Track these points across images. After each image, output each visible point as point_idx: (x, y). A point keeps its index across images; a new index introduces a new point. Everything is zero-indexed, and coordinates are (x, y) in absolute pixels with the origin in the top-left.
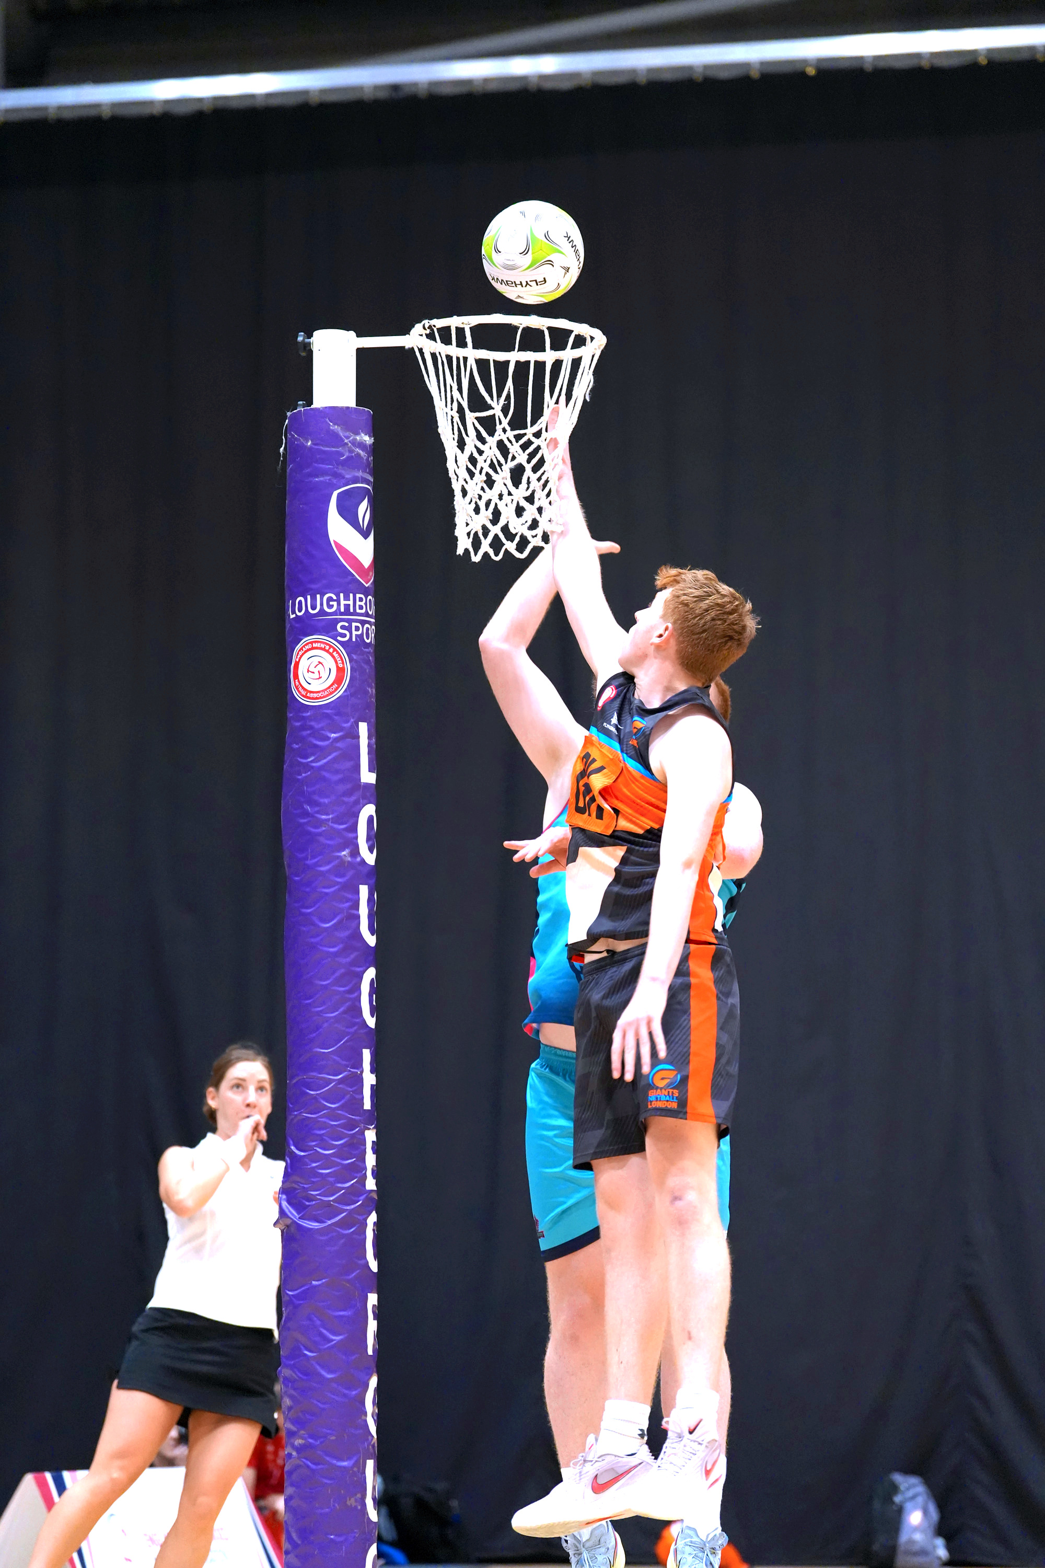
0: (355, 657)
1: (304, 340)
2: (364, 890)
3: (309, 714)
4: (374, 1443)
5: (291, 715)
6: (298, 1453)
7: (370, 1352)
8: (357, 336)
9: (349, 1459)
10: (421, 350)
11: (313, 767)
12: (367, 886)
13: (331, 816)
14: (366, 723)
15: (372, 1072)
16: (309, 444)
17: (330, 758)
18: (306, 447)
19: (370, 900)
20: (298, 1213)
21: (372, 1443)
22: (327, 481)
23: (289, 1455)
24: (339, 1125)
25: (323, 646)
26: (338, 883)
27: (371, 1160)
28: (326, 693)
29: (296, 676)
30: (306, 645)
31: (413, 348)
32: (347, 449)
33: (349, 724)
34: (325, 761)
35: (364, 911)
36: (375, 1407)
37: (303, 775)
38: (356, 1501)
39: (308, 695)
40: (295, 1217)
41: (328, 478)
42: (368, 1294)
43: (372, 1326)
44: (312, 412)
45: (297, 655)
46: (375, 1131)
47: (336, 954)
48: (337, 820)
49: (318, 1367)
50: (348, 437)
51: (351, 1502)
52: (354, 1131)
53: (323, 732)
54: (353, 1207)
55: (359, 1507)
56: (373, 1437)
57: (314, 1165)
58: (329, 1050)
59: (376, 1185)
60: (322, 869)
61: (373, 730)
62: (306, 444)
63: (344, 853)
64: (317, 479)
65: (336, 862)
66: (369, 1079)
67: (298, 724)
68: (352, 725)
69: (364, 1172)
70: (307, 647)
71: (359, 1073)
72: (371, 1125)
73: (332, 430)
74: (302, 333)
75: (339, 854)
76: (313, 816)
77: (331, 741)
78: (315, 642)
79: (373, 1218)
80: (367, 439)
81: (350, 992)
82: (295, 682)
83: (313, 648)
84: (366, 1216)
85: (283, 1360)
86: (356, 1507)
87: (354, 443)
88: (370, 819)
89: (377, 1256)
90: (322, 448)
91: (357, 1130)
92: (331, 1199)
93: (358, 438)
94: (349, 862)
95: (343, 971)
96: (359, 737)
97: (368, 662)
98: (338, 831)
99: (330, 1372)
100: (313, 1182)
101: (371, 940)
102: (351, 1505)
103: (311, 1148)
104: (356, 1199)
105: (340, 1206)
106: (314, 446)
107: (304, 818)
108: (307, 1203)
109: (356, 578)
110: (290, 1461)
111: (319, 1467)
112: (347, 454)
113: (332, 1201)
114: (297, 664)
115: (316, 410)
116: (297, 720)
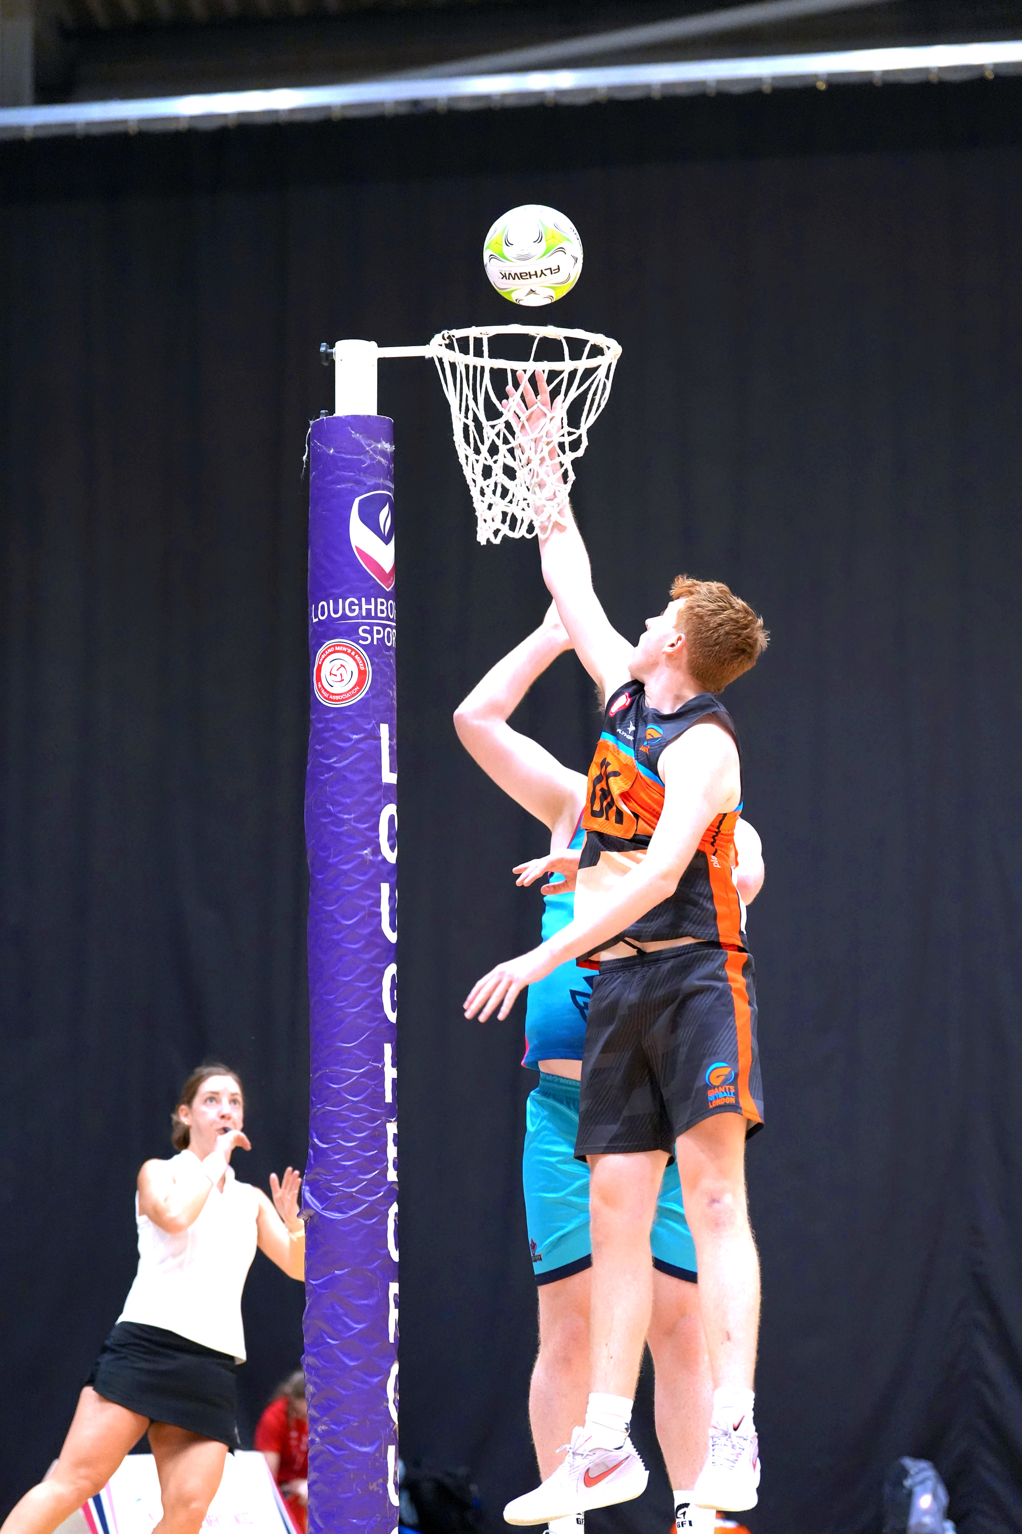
0: (376, 660)
1: (326, 350)
2: (385, 888)
3: (331, 716)
4: (396, 1429)
5: (314, 717)
6: (320, 1438)
7: (392, 1340)
8: (379, 346)
9: (371, 1444)
10: (440, 360)
11: (335, 768)
12: (388, 884)
13: (353, 816)
14: (387, 725)
15: (393, 1066)
16: (331, 452)
17: (351, 759)
18: (329, 455)
19: (391, 898)
20: (321, 1205)
21: (394, 1429)
22: (349, 488)
23: (313, 1442)
24: (361, 1117)
25: (345, 649)
26: (360, 881)
27: (392, 1152)
28: (348, 695)
29: (319, 679)
30: (329, 648)
31: (433, 358)
32: (368, 457)
33: (369, 727)
34: (347, 762)
35: (385, 908)
36: (397, 1394)
37: (326, 775)
38: (378, 1485)
39: (331, 697)
40: (319, 1209)
41: (351, 485)
42: (390, 1283)
43: (394, 1314)
44: (334, 420)
45: (320, 659)
46: (396, 1123)
47: (356, 952)
48: (357, 820)
49: (341, 1355)
50: (369, 445)
51: (373, 1487)
52: (376, 1124)
53: (345, 734)
54: (374, 1198)
55: (381, 1492)
56: (394, 1423)
57: (337, 1157)
58: (352, 1045)
59: (398, 1176)
60: (345, 867)
61: (395, 732)
62: (328, 452)
63: (366, 852)
64: (339, 486)
65: (359, 860)
66: (391, 1073)
67: (320, 726)
68: (373, 727)
69: (385, 1164)
70: (330, 651)
71: (380, 1066)
72: (393, 1118)
73: (354, 439)
74: (325, 344)
75: (360, 853)
76: (335, 816)
77: (353, 742)
78: (338, 645)
79: (394, 1209)
80: (388, 447)
81: (372, 987)
82: (317, 685)
83: (335, 652)
84: (386, 1207)
85: (307, 1348)
86: (378, 1491)
87: (375, 451)
88: (391, 818)
89: (398, 1246)
90: (344, 455)
91: (379, 1122)
92: (354, 1190)
93: (379, 446)
94: (370, 860)
95: (363, 967)
96: (380, 738)
97: (389, 665)
98: (360, 831)
99: (351, 1359)
100: (336, 1174)
101: (393, 937)
102: (373, 1489)
103: (334, 1141)
104: (377, 1190)
105: (363, 1198)
106: (335, 454)
107: (327, 818)
108: (330, 1195)
109: (378, 583)
110: (314, 1446)
111: (342, 1452)
112: (368, 462)
113: (355, 1192)
114: (320, 667)
115: (338, 418)
116: (320, 722)
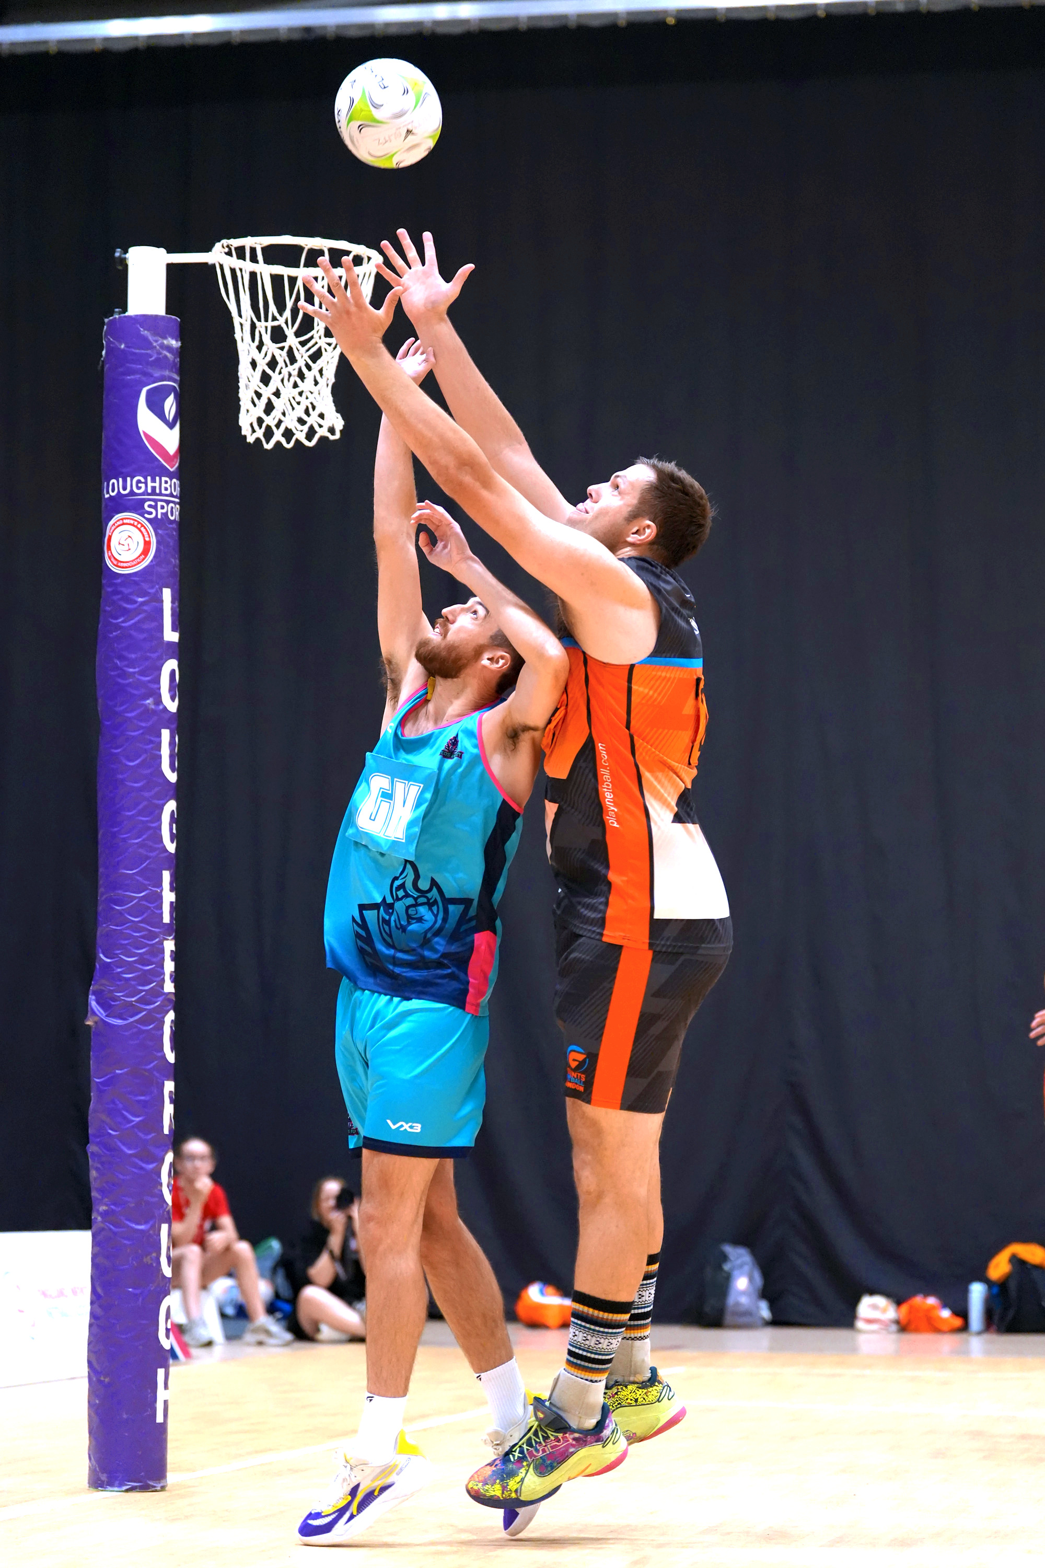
0: (160, 532)
1: (120, 255)
2: (166, 734)
3: (119, 581)
5: (104, 581)
6: (102, 1217)
7: (166, 1131)
8: (168, 253)
9: (146, 1222)
10: (221, 266)
11: (122, 627)
12: (169, 730)
13: (137, 670)
14: (169, 589)
15: (171, 890)
18: (120, 349)
19: (172, 743)
20: (105, 1011)
22: (138, 379)
23: (96, 1219)
24: (141, 936)
26: (143, 728)
27: (169, 966)
28: (135, 563)
29: (109, 548)
30: (118, 521)
31: (214, 266)
32: (155, 351)
33: (153, 591)
34: (132, 621)
35: (165, 752)
37: (114, 633)
38: (152, 1259)
39: (119, 564)
40: (103, 1016)
41: (138, 376)
42: (165, 1082)
43: (169, 1109)
44: (125, 319)
45: (111, 529)
46: (173, 941)
47: (140, 789)
48: (142, 673)
49: (119, 1144)
50: (156, 341)
51: (147, 1260)
52: (154, 942)
53: (132, 597)
54: (152, 1006)
55: (154, 1265)
57: (119, 970)
58: (134, 871)
59: (175, 987)
60: (129, 715)
61: (176, 595)
62: (119, 347)
63: (148, 701)
64: (128, 377)
65: (142, 709)
66: (169, 897)
67: (109, 589)
68: (157, 591)
70: (118, 523)
71: (159, 891)
72: (170, 936)
73: (143, 336)
74: (118, 250)
75: (144, 702)
76: (121, 669)
77: (138, 604)
78: (125, 519)
79: (171, 1016)
80: (174, 343)
81: (152, 821)
82: (108, 553)
83: (123, 524)
84: (161, 1015)
85: (91, 1138)
86: (152, 1264)
87: (162, 346)
88: (173, 673)
89: (174, 1047)
90: (133, 350)
91: (157, 940)
92: (133, 999)
93: (165, 342)
94: (152, 709)
95: (145, 803)
96: (162, 601)
97: (172, 537)
98: (143, 682)
99: (129, 1148)
100: (118, 985)
101: (172, 778)
102: (147, 1262)
103: (117, 956)
104: (154, 1000)
105: (141, 1006)
106: (128, 349)
107: (115, 671)
108: (113, 1003)
109: (163, 465)
110: (96, 1224)
111: (121, 1230)
112: (155, 356)
113: (135, 1001)
114: (110, 537)
115: (129, 317)
116: (109, 586)
